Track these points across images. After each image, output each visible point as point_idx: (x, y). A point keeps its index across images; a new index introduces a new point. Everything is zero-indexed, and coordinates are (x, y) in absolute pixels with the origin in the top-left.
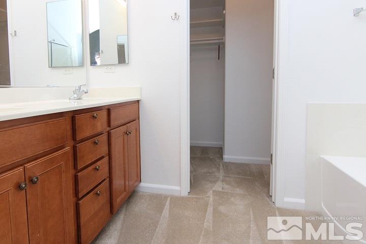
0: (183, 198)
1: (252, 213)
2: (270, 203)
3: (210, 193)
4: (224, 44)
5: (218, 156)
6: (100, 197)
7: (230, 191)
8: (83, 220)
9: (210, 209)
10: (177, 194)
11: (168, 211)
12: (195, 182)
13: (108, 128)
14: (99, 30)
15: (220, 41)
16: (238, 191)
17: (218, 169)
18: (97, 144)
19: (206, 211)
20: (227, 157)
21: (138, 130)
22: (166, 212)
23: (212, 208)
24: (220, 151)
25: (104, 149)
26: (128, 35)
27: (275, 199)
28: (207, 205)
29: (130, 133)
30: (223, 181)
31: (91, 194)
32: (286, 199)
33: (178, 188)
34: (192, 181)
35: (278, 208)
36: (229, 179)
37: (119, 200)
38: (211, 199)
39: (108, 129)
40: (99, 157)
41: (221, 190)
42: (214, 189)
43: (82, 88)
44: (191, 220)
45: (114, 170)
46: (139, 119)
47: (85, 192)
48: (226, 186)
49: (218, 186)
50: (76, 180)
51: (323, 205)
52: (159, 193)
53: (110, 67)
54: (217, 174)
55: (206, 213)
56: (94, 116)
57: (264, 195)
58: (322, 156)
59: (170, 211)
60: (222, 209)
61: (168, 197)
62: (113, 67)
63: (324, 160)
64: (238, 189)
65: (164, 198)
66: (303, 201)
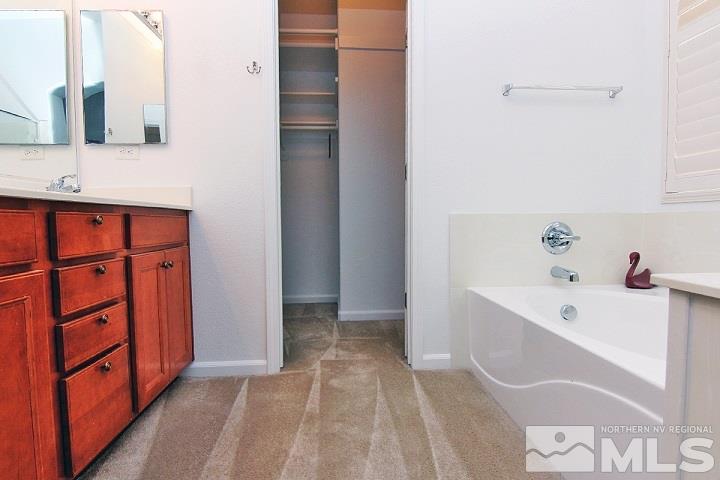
0: (271, 378)
1: (379, 382)
2: (405, 365)
3: (317, 365)
4: (336, 132)
5: (331, 314)
6: (110, 376)
7: (347, 359)
8: (74, 414)
9: (316, 386)
10: (260, 373)
11: (244, 398)
12: (292, 353)
13: (125, 250)
14: (103, 83)
15: (331, 127)
16: (360, 356)
17: (331, 332)
18: (103, 273)
19: (309, 389)
20: (345, 313)
21: (187, 264)
22: (241, 400)
23: (319, 384)
24: (334, 307)
25: (118, 287)
26: (165, 104)
27: (411, 360)
28: (310, 381)
29: (171, 266)
30: (337, 346)
31: (91, 367)
32: (427, 357)
33: (261, 362)
34: (287, 349)
35: (415, 371)
36: (347, 343)
37: (149, 387)
38: (318, 372)
39: (125, 252)
40: (106, 299)
41: (333, 358)
42: (322, 359)
43: (68, 182)
44: (285, 404)
45: (138, 330)
46: (188, 244)
47: (77, 361)
48: (341, 353)
49: (330, 355)
50: (57, 336)
51: (472, 359)
52: (229, 375)
53: (128, 149)
54: (328, 338)
55: (309, 393)
56: (95, 221)
57: (397, 357)
58: (469, 288)
59: (248, 398)
60: (334, 382)
61: (245, 379)
62: (135, 150)
63: (472, 292)
64: (359, 355)
65: (238, 381)
66: (448, 356)
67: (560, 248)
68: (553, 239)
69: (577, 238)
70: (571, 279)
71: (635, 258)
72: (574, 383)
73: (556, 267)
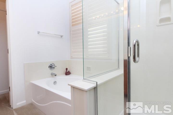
2: (11, 108)
27: (12, 106)
32: (18, 104)
35: (14, 109)
51: (32, 100)
58: (31, 82)
66: (25, 101)
67: (53, 69)
68: (51, 67)
69: (56, 66)
70: (55, 75)
71: (67, 69)
72: (57, 102)
73: (52, 73)
